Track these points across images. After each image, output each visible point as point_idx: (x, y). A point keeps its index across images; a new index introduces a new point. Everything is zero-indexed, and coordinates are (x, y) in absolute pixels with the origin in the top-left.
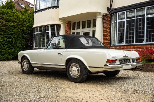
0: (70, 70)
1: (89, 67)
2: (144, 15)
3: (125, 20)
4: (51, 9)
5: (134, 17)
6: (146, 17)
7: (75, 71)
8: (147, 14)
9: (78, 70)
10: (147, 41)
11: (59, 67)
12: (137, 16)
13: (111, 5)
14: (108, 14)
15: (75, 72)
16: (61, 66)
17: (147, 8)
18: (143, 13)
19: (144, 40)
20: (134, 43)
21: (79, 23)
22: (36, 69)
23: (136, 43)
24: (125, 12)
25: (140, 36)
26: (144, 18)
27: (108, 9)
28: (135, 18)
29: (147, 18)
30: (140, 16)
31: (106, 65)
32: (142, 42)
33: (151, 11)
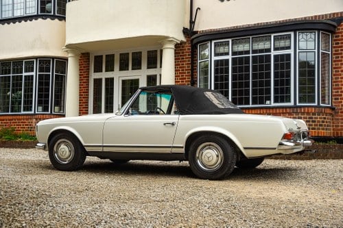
2: (269, 50)
3: (230, 57)
5: (248, 52)
6: (273, 53)
8: (276, 49)
9: (217, 156)
10: (276, 101)
11: (167, 150)
12: (254, 52)
13: (192, 23)
14: (185, 43)
15: (211, 158)
16: (173, 149)
17: (274, 36)
18: (267, 46)
19: (269, 99)
20: (249, 104)
23: (253, 104)
24: (230, 40)
25: (261, 92)
26: (270, 55)
27: (185, 31)
28: (251, 55)
29: (276, 57)
30: (261, 51)
32: (264, 103)
33: (282, 44)
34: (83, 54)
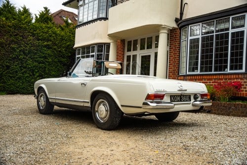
0: (96, 109)
1: (122, 106)
2: (228, 29)
3: (200, 37)
4: (98, 21)
6: (231, 31)
7: (102, 111)
8: (233, 28)
9: (107, 111)
10: (231, 69)
11: (82, 104)
12: (217, 31)
13: (182, 14)
14: (177, 29)
16: (85, 103)
17: (232, 18)
18: (226, 26)
19: (226, 67)
20: (211, 71)
21: (136, 42)
22: (56, 107)
23: (215, 71)
25: (221, 61)
26: (228, 33)
27: (177, 20)
28: (215, 34)
29: (233, 34)
30: (222, 30)
31: (145, 104)
32: (224, 70)
33: (238, 23)
34: (122, 40)
